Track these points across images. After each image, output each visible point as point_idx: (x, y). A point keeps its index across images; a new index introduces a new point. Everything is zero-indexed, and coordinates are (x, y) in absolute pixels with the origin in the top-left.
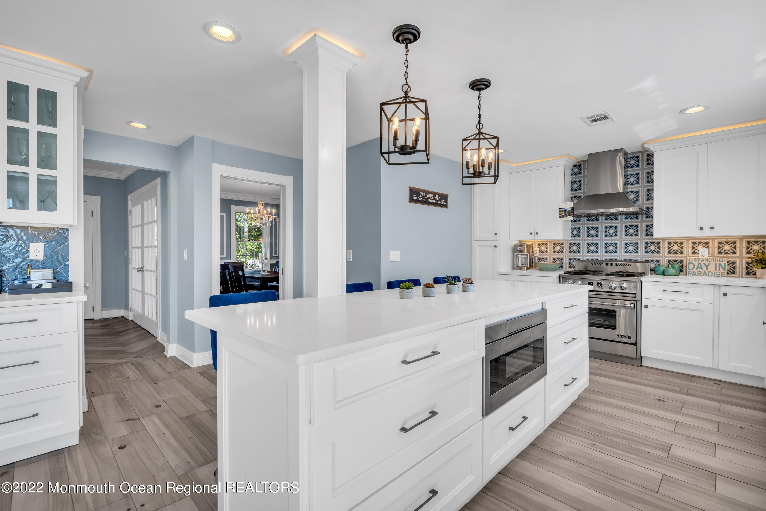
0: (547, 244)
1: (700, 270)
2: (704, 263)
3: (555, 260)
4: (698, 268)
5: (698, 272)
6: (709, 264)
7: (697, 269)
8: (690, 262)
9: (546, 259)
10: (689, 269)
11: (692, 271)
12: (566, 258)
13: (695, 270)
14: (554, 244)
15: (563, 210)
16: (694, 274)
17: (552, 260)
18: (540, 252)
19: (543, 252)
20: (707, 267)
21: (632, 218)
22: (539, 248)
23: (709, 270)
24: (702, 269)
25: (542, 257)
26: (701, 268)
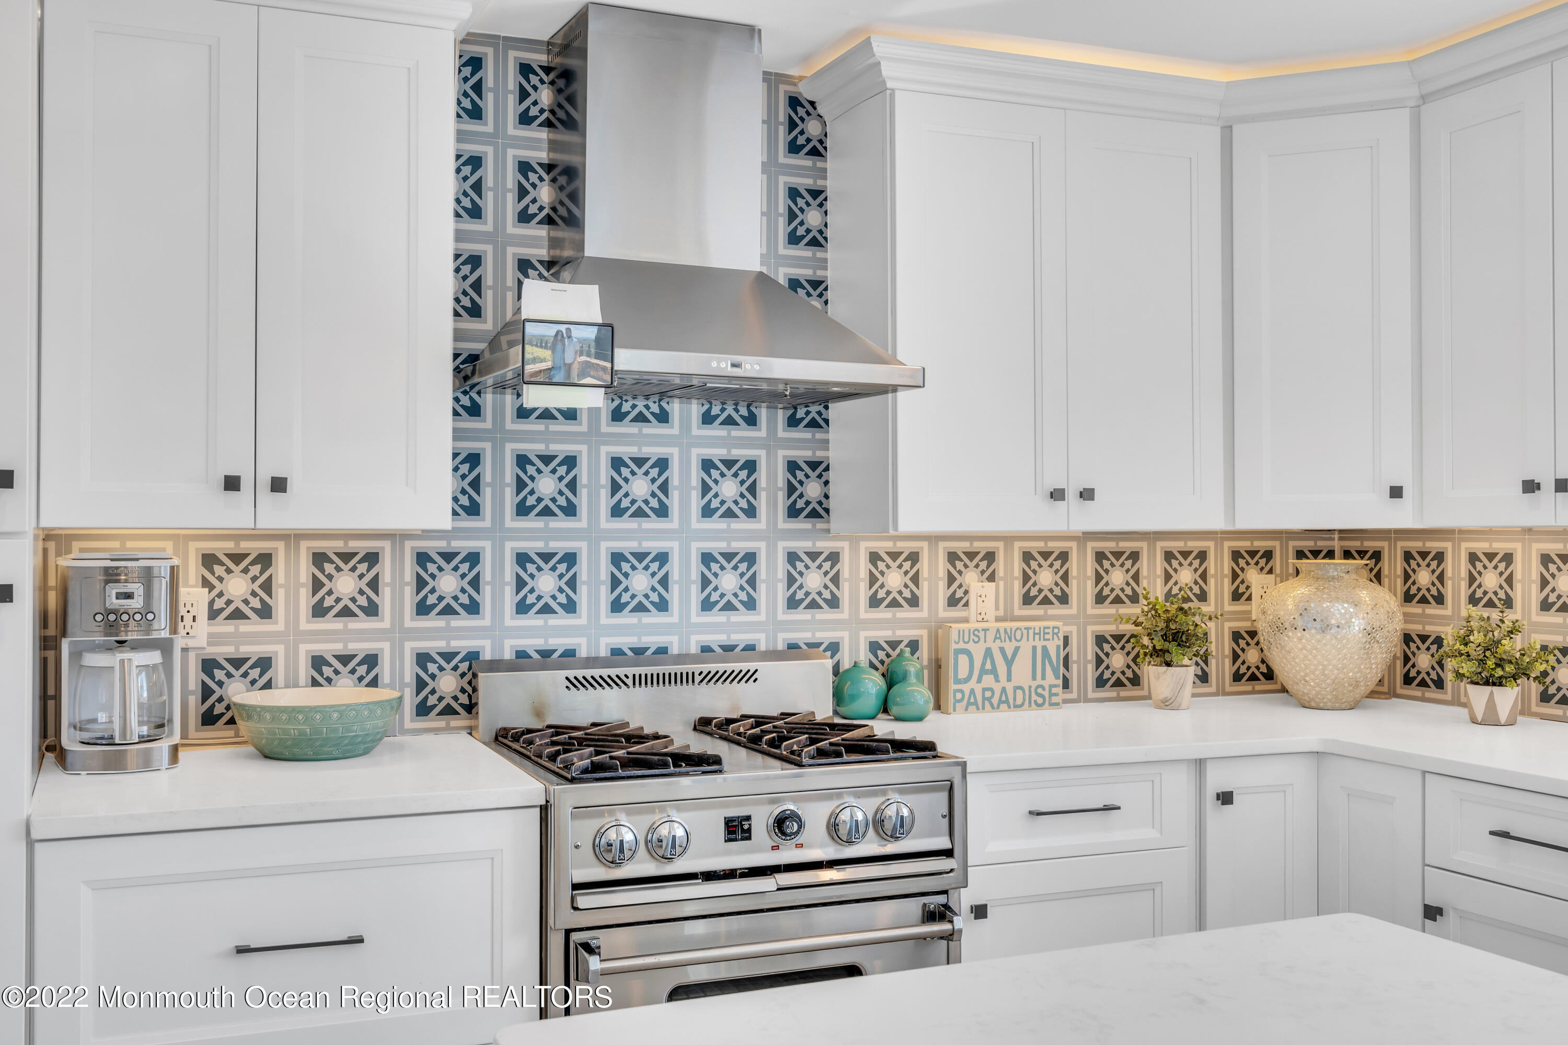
0: (265, 560)
1: (988, 680)
2: (1002, 650)
3: (327, 671)
4: (983, 672)
5: (984, 690)
6: (1017, 649)
7: (979, 681)
8: (962, 645)
9: (265, 664)
10: (957, 681)
11: (966, 688)
12: (398, 652)
13: (973, 683)
14: (319, 559)
15: (551, 330)
16: (972, 704)
17: (304, 670)
18: (213, 614)
19: (237, 615)
20: (1009, 663)
21: (729, 421)
22: (211, 587)
23: (1016, 681)
24: (997, 680)
25: (229, 650)
26: (994, 672)
